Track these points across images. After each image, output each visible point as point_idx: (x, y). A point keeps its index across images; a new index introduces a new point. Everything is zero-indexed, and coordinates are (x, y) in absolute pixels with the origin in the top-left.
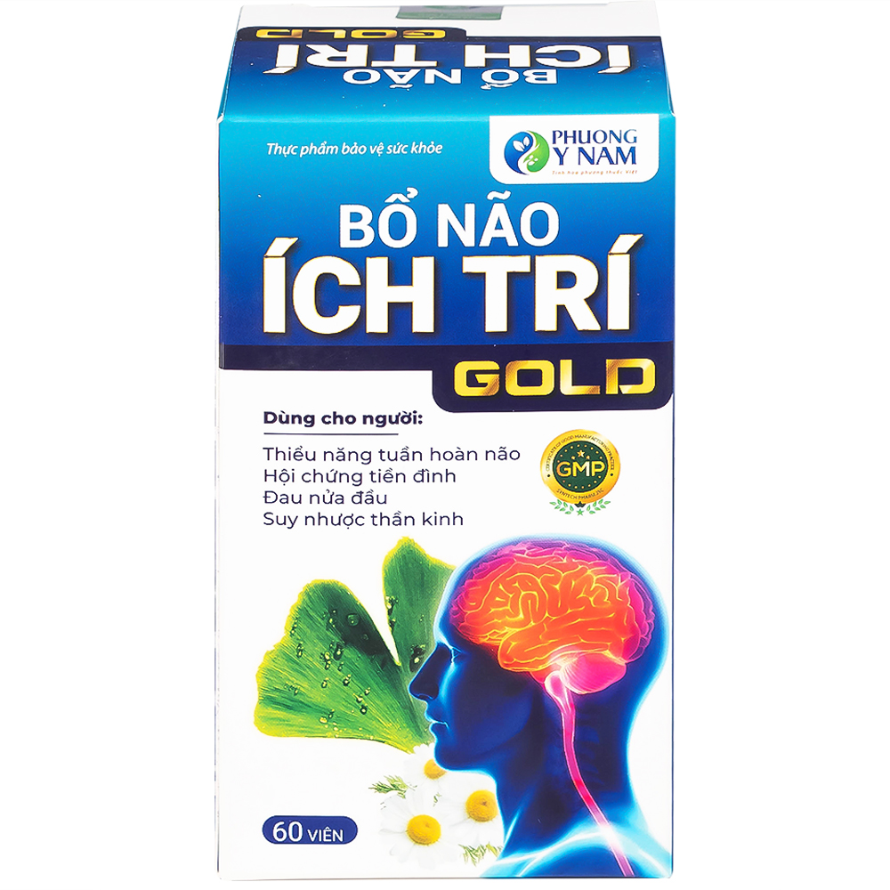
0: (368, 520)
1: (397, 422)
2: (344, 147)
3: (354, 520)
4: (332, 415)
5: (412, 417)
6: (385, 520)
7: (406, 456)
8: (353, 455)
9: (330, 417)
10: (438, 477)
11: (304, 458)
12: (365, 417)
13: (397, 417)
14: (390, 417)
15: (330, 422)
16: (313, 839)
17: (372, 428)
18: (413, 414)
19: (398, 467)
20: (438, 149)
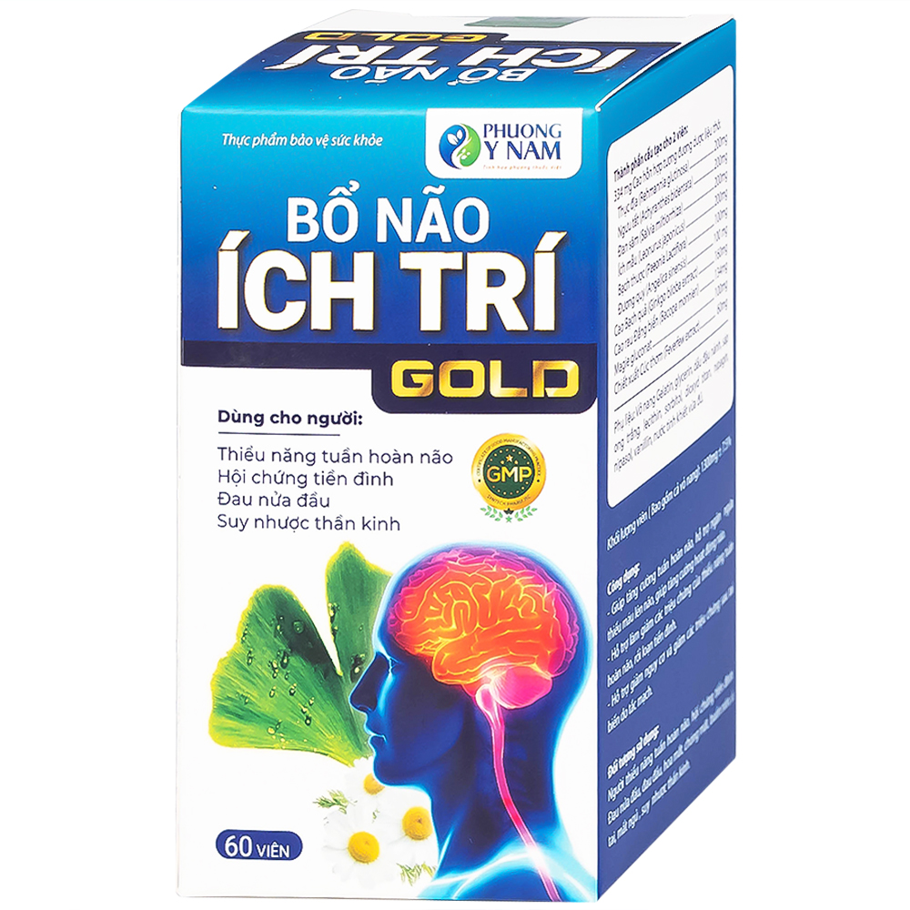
0: (312, 524)
1: (339, 423)
2: (292, 139)
3: (299, 523)
4: (279, 414)
5: (352, 417)
6: (328, 524)
7: (347, 458)
8: (299, 456)
9: (278, 416)
10: (376, 480)
11: (254, 458)
12: (310, 417)
13: (339, 417)
14: (333, 416)
15: (277, 422)
16: (261, 854)
17: (315, 428)
18: (353, 414)
19: (340, 469)
20: (378, 142)
